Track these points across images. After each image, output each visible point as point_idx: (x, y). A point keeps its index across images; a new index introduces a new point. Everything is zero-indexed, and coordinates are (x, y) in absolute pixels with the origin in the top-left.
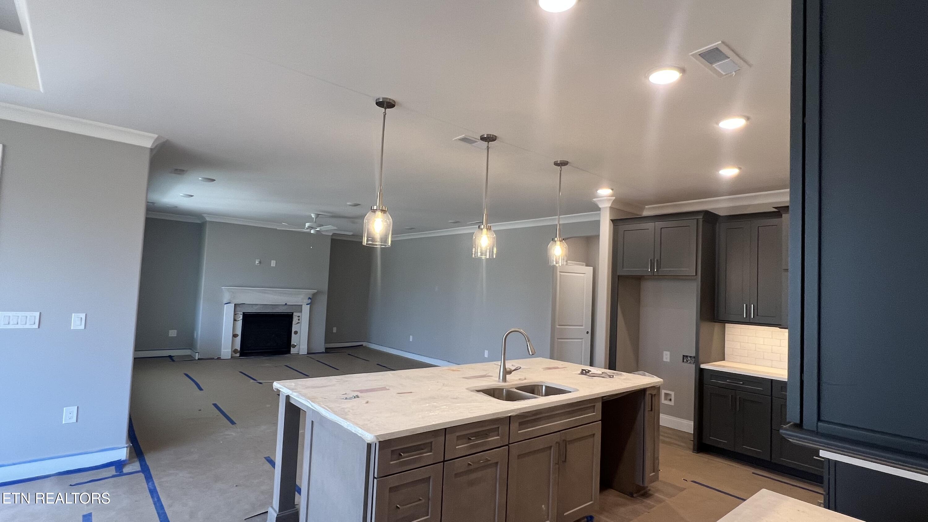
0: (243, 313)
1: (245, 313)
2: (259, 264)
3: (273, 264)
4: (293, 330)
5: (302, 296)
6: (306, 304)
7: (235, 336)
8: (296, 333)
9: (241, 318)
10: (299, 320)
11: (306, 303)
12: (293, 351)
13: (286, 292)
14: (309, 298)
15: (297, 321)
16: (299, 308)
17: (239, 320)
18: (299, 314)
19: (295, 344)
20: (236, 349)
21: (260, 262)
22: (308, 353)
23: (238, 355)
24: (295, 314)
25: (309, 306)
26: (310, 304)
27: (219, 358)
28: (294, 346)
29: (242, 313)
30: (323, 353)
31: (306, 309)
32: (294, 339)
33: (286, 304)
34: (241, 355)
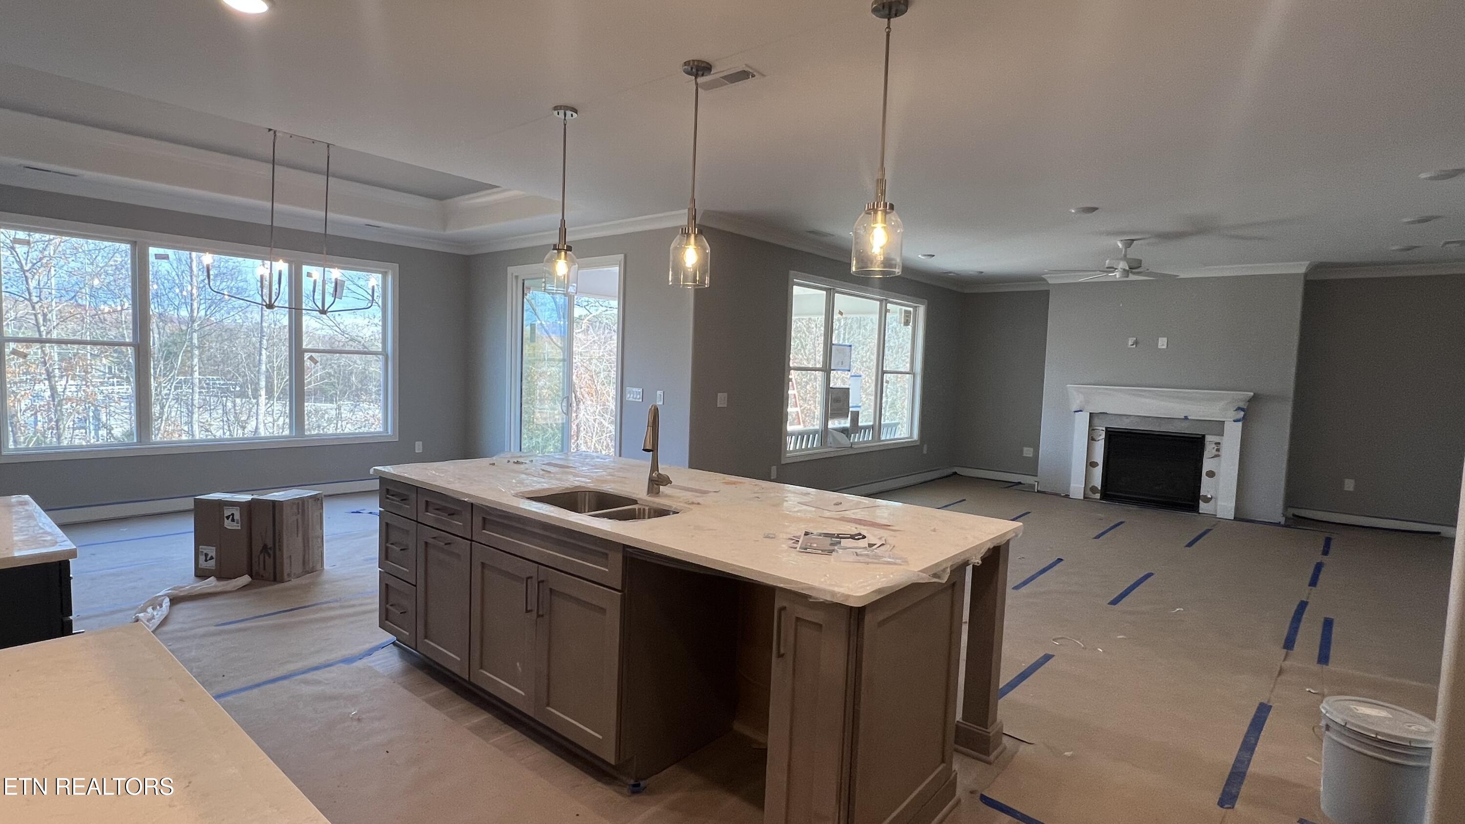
0: (1106, 428)
1: (1109, 430)
2: (1135, 346)
3: (1162, 343)
4: (1206, 468)
5: (1222, 404)
6: (1232, 420)
7: (1091, 464)
8: (1211, 474)
9: (1103, 436)
10: (1218, 450)
11: (1231, 418)
12: (1203, 507)
13: (1186, 395)
14: (1239, 409)
15: (1214, 452)
16: (1219, 427)
17: (1099, 440)
18: (1216, 439)
19: (1209, 496)
20: (1094, 486)
21: (1136, 343)
22: (1235, 519)
23: (1098, 496)
24: (1209, 438)
25: (1240, 424)
26: (1244, 420)
27: (1067, 496)
28: (1207, 500)
29: (1104, 429)
30: (1278, 524)
31: (1233, 433)
32: (1207, 487)
33: (1186, 418)
34: (1102, 498)
